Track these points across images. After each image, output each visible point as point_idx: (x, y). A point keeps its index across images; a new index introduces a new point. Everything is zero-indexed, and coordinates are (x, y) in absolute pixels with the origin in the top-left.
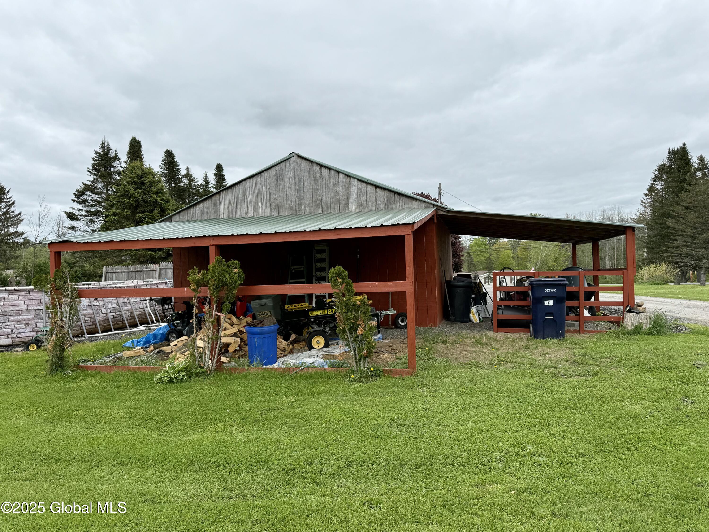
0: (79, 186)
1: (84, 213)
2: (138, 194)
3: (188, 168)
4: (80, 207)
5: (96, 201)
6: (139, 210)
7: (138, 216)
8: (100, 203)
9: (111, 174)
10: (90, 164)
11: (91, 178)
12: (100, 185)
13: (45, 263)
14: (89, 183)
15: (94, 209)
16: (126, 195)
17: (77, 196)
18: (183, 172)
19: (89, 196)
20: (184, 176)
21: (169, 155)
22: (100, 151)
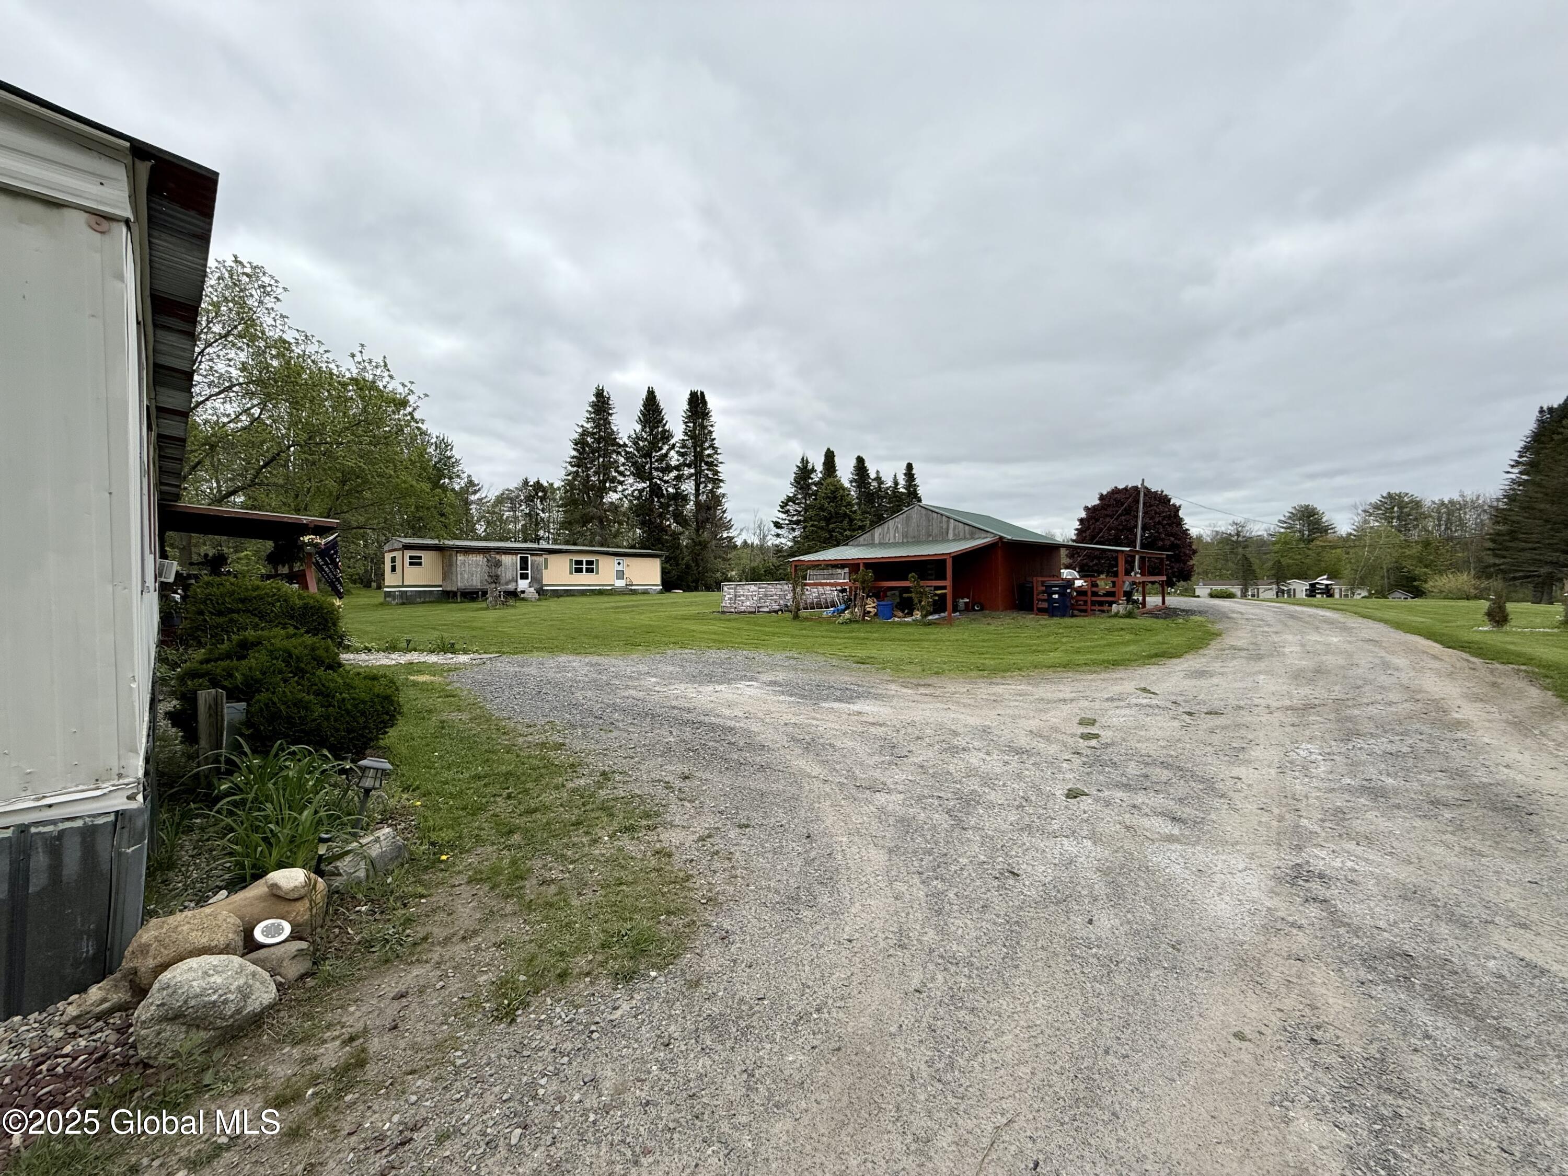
0: (783, 498)
1: (787, 522)
2: (830, 507)
3: (878, 472)
4: (784, 516)
5: (796, 510)
6: (833, 521)
7: (831, 526)
8: (800, 512)
9: (809, 486)
10: (792, 477)
11: (793, 490)
12: (800, 496)
13: (758, 567)
14: (791, 495)
15: (795, 518)
16: (822, 509)
17: (782, 507)
18: (873, 475)
19: (791, 507)
20: (873, 480)
21: (860, 460)
22: (800, 465)
